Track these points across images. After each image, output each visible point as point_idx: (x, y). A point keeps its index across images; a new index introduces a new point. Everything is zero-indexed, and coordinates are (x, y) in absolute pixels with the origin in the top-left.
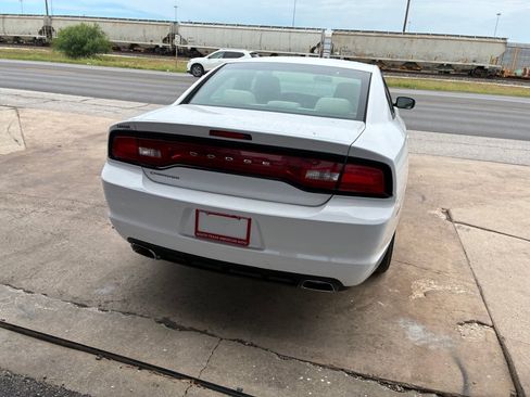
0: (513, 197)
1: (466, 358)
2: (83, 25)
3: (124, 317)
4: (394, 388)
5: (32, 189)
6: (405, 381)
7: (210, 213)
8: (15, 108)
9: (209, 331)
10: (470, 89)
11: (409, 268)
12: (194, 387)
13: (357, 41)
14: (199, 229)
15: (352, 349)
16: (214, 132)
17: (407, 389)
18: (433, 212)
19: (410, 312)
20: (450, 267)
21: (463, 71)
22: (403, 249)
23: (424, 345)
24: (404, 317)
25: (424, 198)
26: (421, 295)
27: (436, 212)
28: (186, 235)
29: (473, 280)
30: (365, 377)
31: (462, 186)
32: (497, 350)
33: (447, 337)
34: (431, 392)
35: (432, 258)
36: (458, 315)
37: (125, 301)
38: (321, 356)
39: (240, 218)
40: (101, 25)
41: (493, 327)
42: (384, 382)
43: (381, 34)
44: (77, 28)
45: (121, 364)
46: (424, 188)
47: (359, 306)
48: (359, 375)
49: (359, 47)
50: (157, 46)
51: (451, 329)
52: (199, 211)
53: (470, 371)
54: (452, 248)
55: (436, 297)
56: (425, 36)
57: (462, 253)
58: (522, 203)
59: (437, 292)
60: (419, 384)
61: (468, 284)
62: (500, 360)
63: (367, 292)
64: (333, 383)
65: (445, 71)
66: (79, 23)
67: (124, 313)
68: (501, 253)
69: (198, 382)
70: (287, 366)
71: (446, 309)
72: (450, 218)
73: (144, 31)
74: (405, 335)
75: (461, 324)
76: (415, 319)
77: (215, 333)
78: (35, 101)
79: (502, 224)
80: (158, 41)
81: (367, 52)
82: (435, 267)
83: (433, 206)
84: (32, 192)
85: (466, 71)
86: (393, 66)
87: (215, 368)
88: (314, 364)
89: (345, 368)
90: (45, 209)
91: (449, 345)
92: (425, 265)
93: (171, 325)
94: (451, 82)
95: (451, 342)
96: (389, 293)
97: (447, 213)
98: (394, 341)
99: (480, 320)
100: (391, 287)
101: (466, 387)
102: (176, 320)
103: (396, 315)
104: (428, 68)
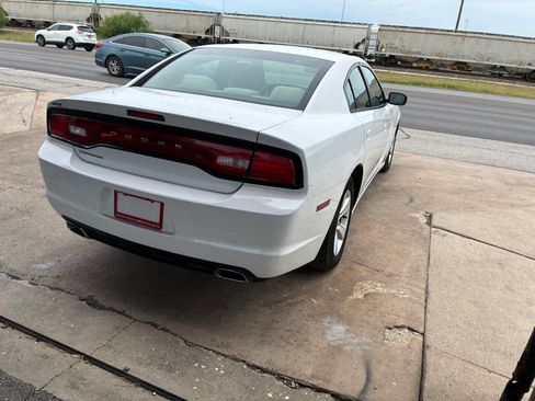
0: (512, 205)
1: (379, 362)
2: (128, 14)
3: (49, 291)
4: (289, 384)
5: (17, 167)
6: (303, 378)
7: (126, 195)
8: (38, 91)
9: (127, 313)
10: (522, 94)
11: (361, 269)
12: (82, 362)
13: (404, 38)
14: (119, 210)
15: (263, 342)
16: (132, 111)
17: (302, 386)
18: (413, 215)
19: (341, 312)
20: (405, 270)
21: (518, 74)
22: (363, 250)
23: (340, 345)
24: (331, 315)
25: (411, 200)
26: (361, 296)
27: (418, 215)
28: (105, 215)
29: (424, 286)
30: (263, 371)
31: (459, 191)
32: (416, 359)
33: (369, 340)
34: (326, 392)
35: (390, 261)
36: (390, 319)
37: (58, 277)
38: (228, 346)
39: (153, 201)
40: (145, 14)
41: (423, 334)
42: (280, 377)
43: (430, 31)
44: (122, 17)
45: (22, 335)
46: (417, 191)
47: (289, 301)
48: (258, 368)
49: (406, 44)
50: (200, 37)
51: (375, 332)
52: (117, 192)
53: (376, 375)
54: (416, 252)
55: (375, 299)
56: (477, 35)
57: (425, 258)
58: (518, 212)
59: (379, 294)
60: (315, 382)
61: (415, 289)
62: (414, 369)
63: (304, 289)
64: (227, 373)
65: (498, 73)
66: (124, 12)
67: (51, 288)
68: (471, 262)
69: (88, 358)
70: (188, 352)
71: (380, 312)
72: (429, 223)
73: (188, 22)
74: (324, 334)
75: (390, 329)
76: (341, 318)
77: (133, 315)
78: (59, 85)
79: (485, 232)
80: (200, 32)
81: (415, 50)
82: (389, 270)
83: (417, 209)
84: (16, 169)
85: (521, 74)
86: (442, 65)
87: (112, 347)
88: (218, 353)
89: (248, 360)
90: (21, 186)
91: (366, 347)
92: (378, 267)
93: (92, 303)
94: (502, 85)
95: (369, 345)
96: (327, 291)
97: (430, 217)
98: (311, 338)
99: (412, 326)
100: (332, 286)
101: (364, 391)
102: (100, 299)
103: (324, 313)
104: (479, 69)
